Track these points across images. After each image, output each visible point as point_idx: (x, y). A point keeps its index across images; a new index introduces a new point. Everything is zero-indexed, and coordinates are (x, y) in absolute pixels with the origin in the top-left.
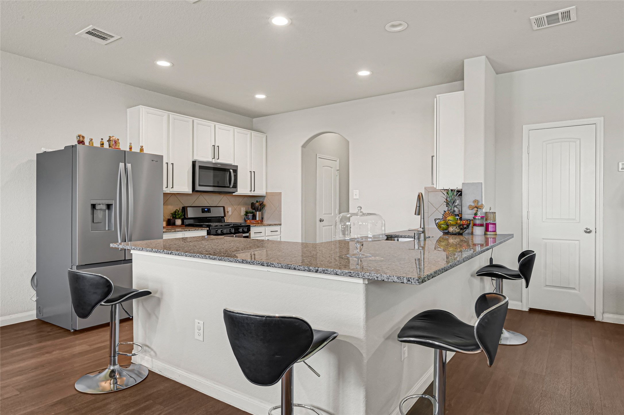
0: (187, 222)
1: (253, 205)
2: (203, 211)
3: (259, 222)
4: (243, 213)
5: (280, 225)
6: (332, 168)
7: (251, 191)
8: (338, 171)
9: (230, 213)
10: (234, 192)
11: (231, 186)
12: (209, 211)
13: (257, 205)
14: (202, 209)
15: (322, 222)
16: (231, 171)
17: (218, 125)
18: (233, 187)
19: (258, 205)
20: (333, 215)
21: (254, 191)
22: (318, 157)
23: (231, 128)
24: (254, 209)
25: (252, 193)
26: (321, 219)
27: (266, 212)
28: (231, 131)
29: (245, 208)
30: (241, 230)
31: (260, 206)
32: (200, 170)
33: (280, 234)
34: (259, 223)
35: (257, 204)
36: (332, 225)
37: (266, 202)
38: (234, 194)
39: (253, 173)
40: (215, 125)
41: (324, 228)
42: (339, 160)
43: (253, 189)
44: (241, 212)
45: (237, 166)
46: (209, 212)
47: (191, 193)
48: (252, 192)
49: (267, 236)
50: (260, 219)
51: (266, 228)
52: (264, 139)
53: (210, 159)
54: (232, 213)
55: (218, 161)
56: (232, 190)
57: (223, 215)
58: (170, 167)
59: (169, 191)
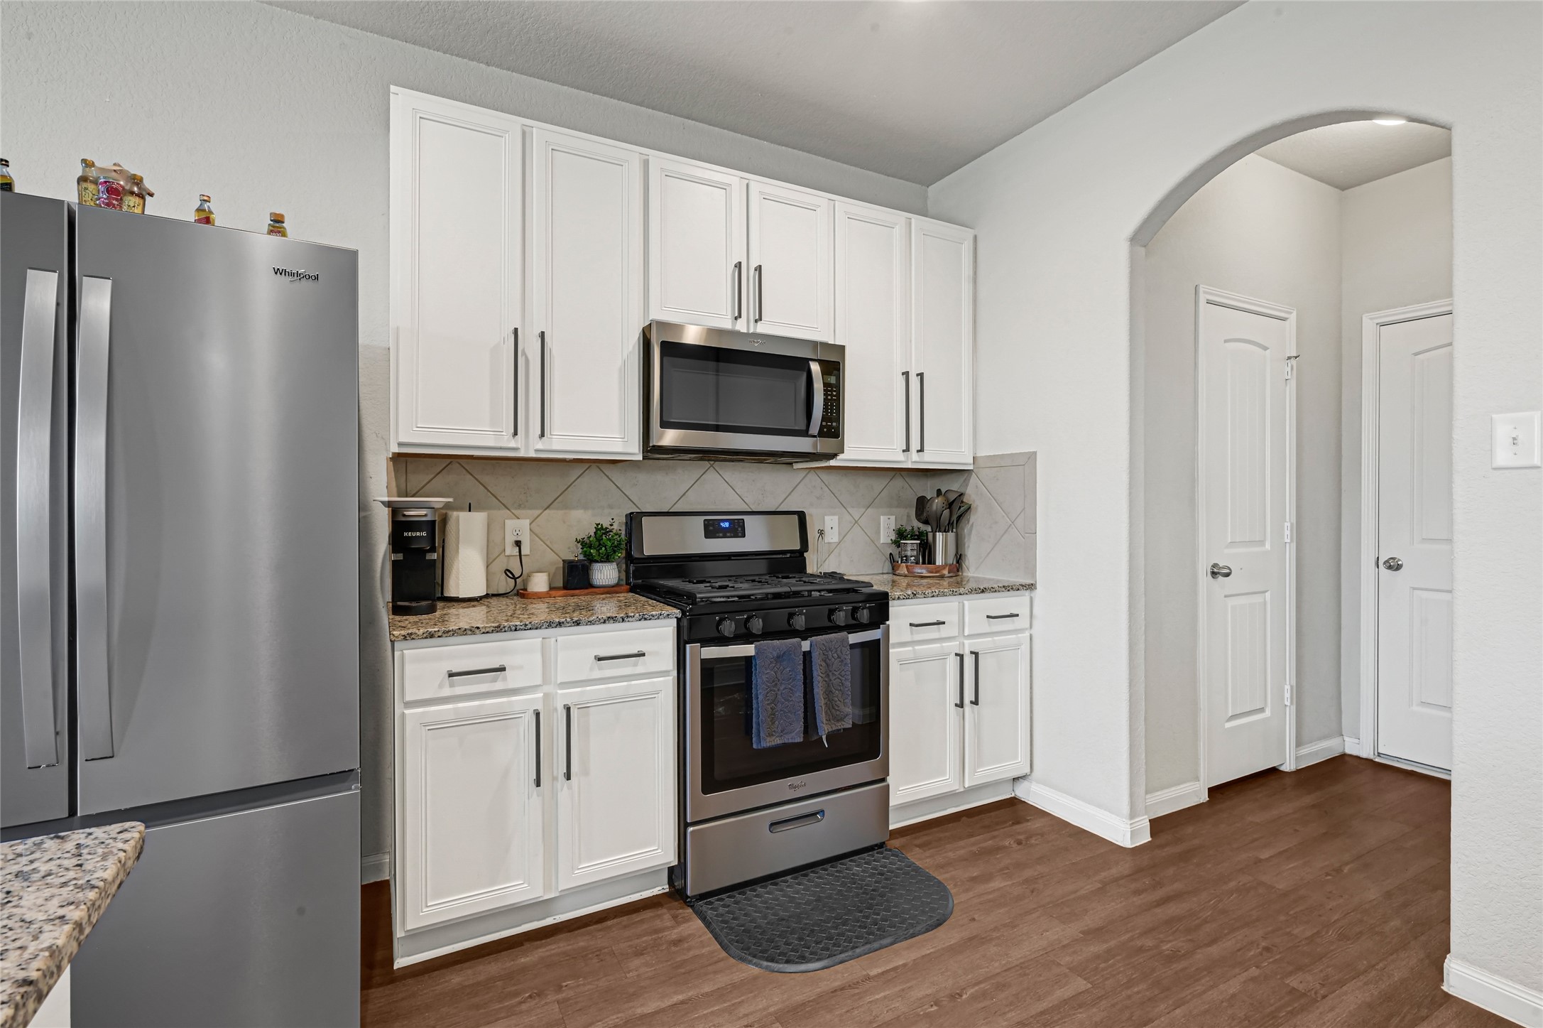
0: (641, 578)
1: (922, 503)
2: (712, 530)
3: (946, 572)
4: (886, 535)
5: (1031, 587)
6: (1265, 348)
7: (907, 450)
8: (1294, 362)
9: (832, 537)
10: (834, 456)
11: (814, 429)
12: (737, 530)
13: (934, 507)
14: (707, 523)
15: (1220, 578)
16: (815, 368)
17: (761, 185)
18: (821, 434)
19: (940, 505)
20: (1268, 546)
21: (921, 450)
22: (1203, 298)
23: (820, 199)
24: (926, 522)
25: (913, 460)
26: (1215, 565)
27: (974, 532)
28: (818, 210)
29: (893, 518)
30: (841, 617)
31: (947, 512)
32: (665, 359)
33: (1028, 626)
34: (942, 577)
35: (938, 503)
36: (1265, 592)
37: (973, 493)
38: (832, 463)
39: (914, 382)
40: (748, 185)
41: (1232, 602)
42: (1295, 313)
43: (915, 444)
44: (878, 532)
45: (842, 348)
46: (736, 536)
47: (640, 458)
48: (914, 456)
49: (970, 637)
50: (951, 560)
51: (966, 602)
52: (967, 248)
53: (727, 324)
54: (842, 538)
55: (761, 328)
56: (823, 445)
57: (798, 547)
58: (531, 348)
59: (529, 446)
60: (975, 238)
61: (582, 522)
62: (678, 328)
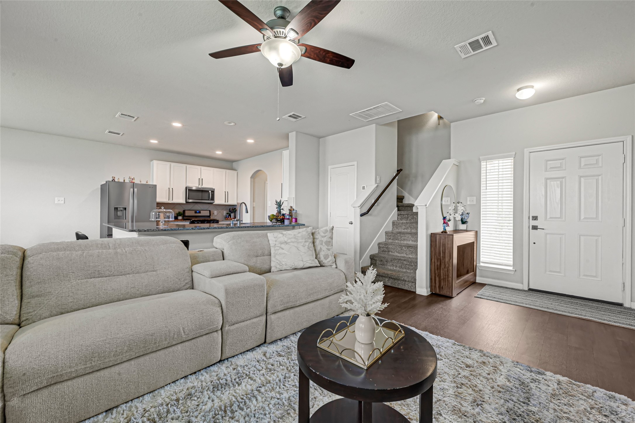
0: (185, 218)
1: (229, 209)
2: (196, 212)
4: (225, 214)
7: (225, 202)
9: (215, 214)
11: (210, 199)
12: (200, 212)
14: (195, 212)
16: (210, 192)
17: (203, 168)
21: (228, 202)
24: (230, 212)
25: (227, 204)
27: (237, 213)
28: (212, 170)
31: (233, 210)
32: (189, 191)
35: (231, 209)
37: (237, 208)
38: (213, 204)
40: (201, 168)
44: (223, 214)
45: (214, 189)
47: (185, 203)
50: (234, 217)
53: (197, 185)
54: (217, 214)
55: (202, 186)
56: (212, 202)
57: (209, 215)
58: (171, 190)
59: (171, 202)
60: (237, 173)
61: (177, 211)
62: (192, 188)
